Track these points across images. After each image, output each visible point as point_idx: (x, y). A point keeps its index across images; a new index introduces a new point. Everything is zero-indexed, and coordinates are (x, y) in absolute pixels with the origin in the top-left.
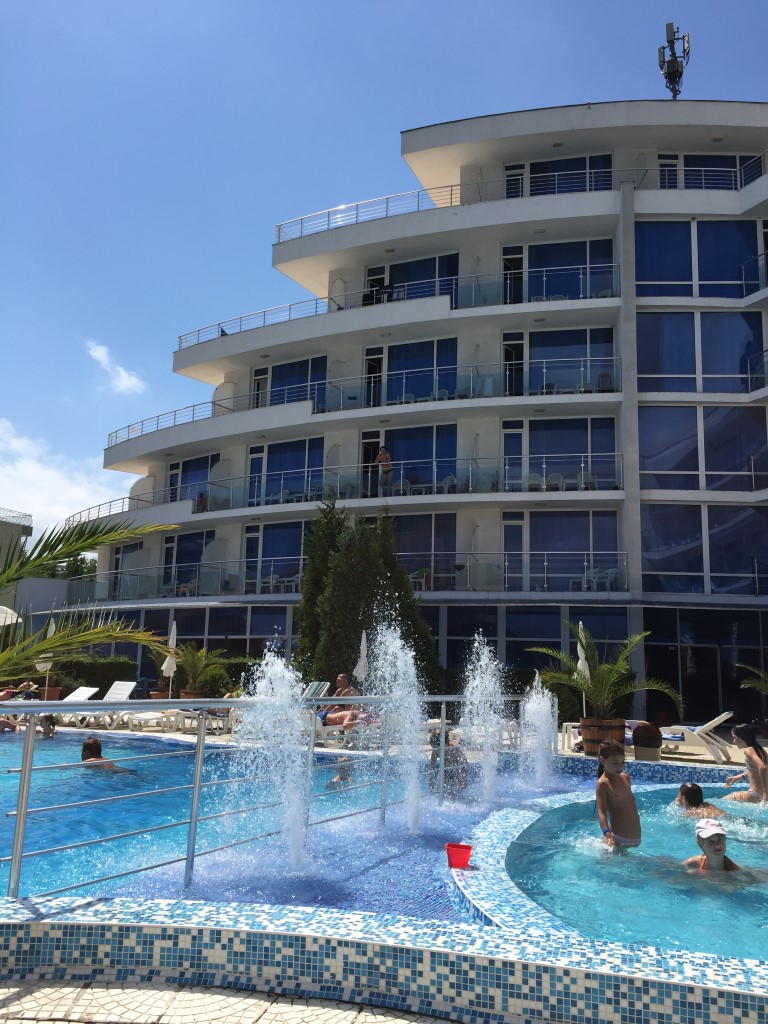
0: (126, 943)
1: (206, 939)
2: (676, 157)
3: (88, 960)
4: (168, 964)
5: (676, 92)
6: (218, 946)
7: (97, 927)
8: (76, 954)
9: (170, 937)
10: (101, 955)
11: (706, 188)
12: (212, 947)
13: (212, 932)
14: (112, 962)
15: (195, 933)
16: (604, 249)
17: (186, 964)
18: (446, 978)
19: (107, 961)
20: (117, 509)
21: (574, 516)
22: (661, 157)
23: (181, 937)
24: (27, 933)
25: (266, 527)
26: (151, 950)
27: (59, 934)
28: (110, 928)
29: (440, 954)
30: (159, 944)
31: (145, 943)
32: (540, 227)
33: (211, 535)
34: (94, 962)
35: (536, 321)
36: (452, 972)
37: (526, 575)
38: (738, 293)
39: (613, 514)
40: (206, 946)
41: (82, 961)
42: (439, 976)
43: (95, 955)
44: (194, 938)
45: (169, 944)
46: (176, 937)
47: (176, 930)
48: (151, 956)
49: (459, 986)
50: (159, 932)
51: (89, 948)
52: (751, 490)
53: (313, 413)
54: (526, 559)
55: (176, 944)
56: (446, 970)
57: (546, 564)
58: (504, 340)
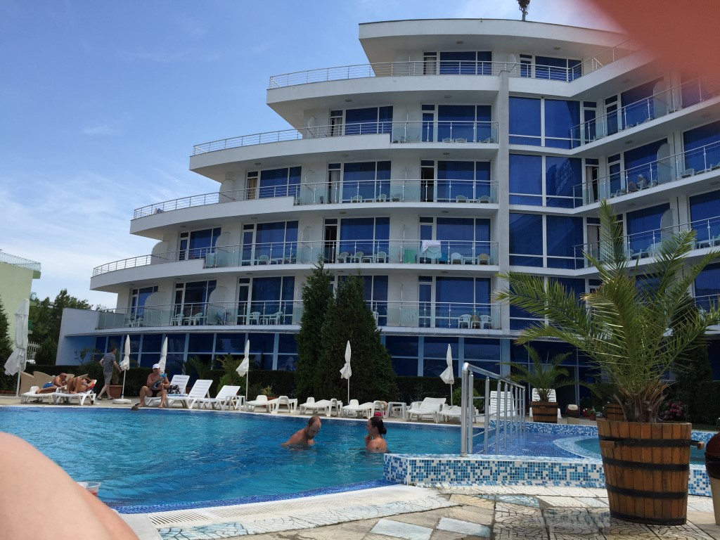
0: (555, 470)
1: (589, 468)
2: (530, 57)
3: (539, 478)
4: (574, 479)
5: (524, 13)
6: (595, 471)
7: (542, 464)
8: (534, 475)
9: (573, 468)
10: (544, 475)
11: (551, 79)
12: (592, 472)
13: (592, 465)
14: (550, 478)
15: (585, 466)
16: (486, 112)
17: (582, 479)
18: (701, 480)
19: (547, 478)
20: (142, 262)
21: (465, 279)
22: (521, 56)
23: (578, 467)
24: (513, 466)
25: (254, 279)
26: (566, 473)
27: (526, 466)
28: (547, 464)
30: (569, 471)
31: (563, 470)
32: (448, 94)
33: (213, 284)
34: (542, 478)
35: (444, 154)
36: (704, 477)
37: (433, 317)
38: (569, 145)
39: (489, 280)
40: (590, 471)
41: (537, 478)
42: (698, 480)
43: (542, 475)
44: (584, 468)
45: (573, 470)
46: (576, 468)
47: (576, 464)
48: (566, 476)
50: (568, 465)
51: (539, 472)
52: (574, 268)
53: (295, 204)
54: (433, 307)
55: (576, 471)
57: (450, 310)
58: (422, 165)
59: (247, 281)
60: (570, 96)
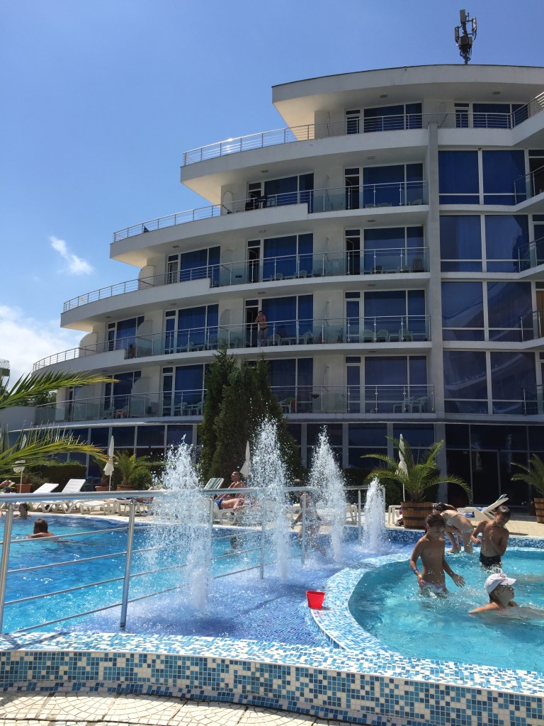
0: (79, 664)
1: (136, 661)
2: (467, 105)
3: (52, 677)
4: (109, 679)
5: (467, 59)
6: (145, 665)
7: (59, 653)
8: (44, 672)
9: (110, 660)
10: (61, 673)
11: (489, 127)
12: (141, 666)
13: (141, 655)
14: (70, 678)
15: (129, 657)
16: (416, 170)
17: (123, 679)
18: (307, 685)
19: (66, 677)
20: (70, 356)
21: (396, 360)
22: (457, 105)
23: (119, 660)
24: (8, 659)
25: (177, 368)
26: (97, 669)
27: (31, 659)
28: (67, 654)
29: (302, 669)
30: (102, 665)
31: (93, 664)
32: (371, 155)
33: (138, 374)
34: (56, 678)
35: (369, 221)
36: (311, 681)
37: (363, 402)
38: (511, 201)
39: (424, 358)
40: (136, 665)
41: (48, 678)
42: (302, 684)
43: (57, 673)
44: (128, 660)
45: (110, 664)
46: (115, 660)
47: (115, 654)
48: (97, 673)
49: (316, 691)
50: (103, 656)
51: (53, 668)
52: (521, 341)
53: (211, 287)
54: (363, 391)
55: (115, 665)
56: (306, 680)
57: (376, 393)
58: (347, 235)
59: (170, 370)
60: (512, 145)
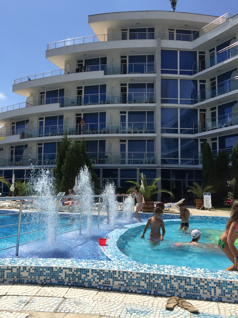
1: (22, 269)
2: (174, 30)
4: (9, 277)
5: (174, 9)
6: (25, 271)
9: (10, 269)
11: (182, 40)
12: (24, 271)
13: (23, 267)
15: (18, 268)
16: (151, 58)
17: (15, 277)
18: (96, 276)
21: (141, 141)
22: (169, 29)
23: (13, 269)
25: (45, 144)
26: (4, 273)
29: (94, 270)
30: (6, 272)
31: (2, 271)
32: (132, 50)
33: (26, 146)
35: (131, 80)
36: (98, 275)
37: (127, 159)
39: (153, 141)
40: (21, 271)
42: (94, 276)
44: (18, 269)
45: (10, 271)
46: (12, 269)
47: (12, 267)
48: (4, 275)
49: (100, 279)
50: (6, 268)
53: (60, 107)
54: (127, 154)
55: (12, 271)
56: (96, 274)
57: (132, 156)
58: (121, 86)
59: (41, 144)
60: (192, 49)
